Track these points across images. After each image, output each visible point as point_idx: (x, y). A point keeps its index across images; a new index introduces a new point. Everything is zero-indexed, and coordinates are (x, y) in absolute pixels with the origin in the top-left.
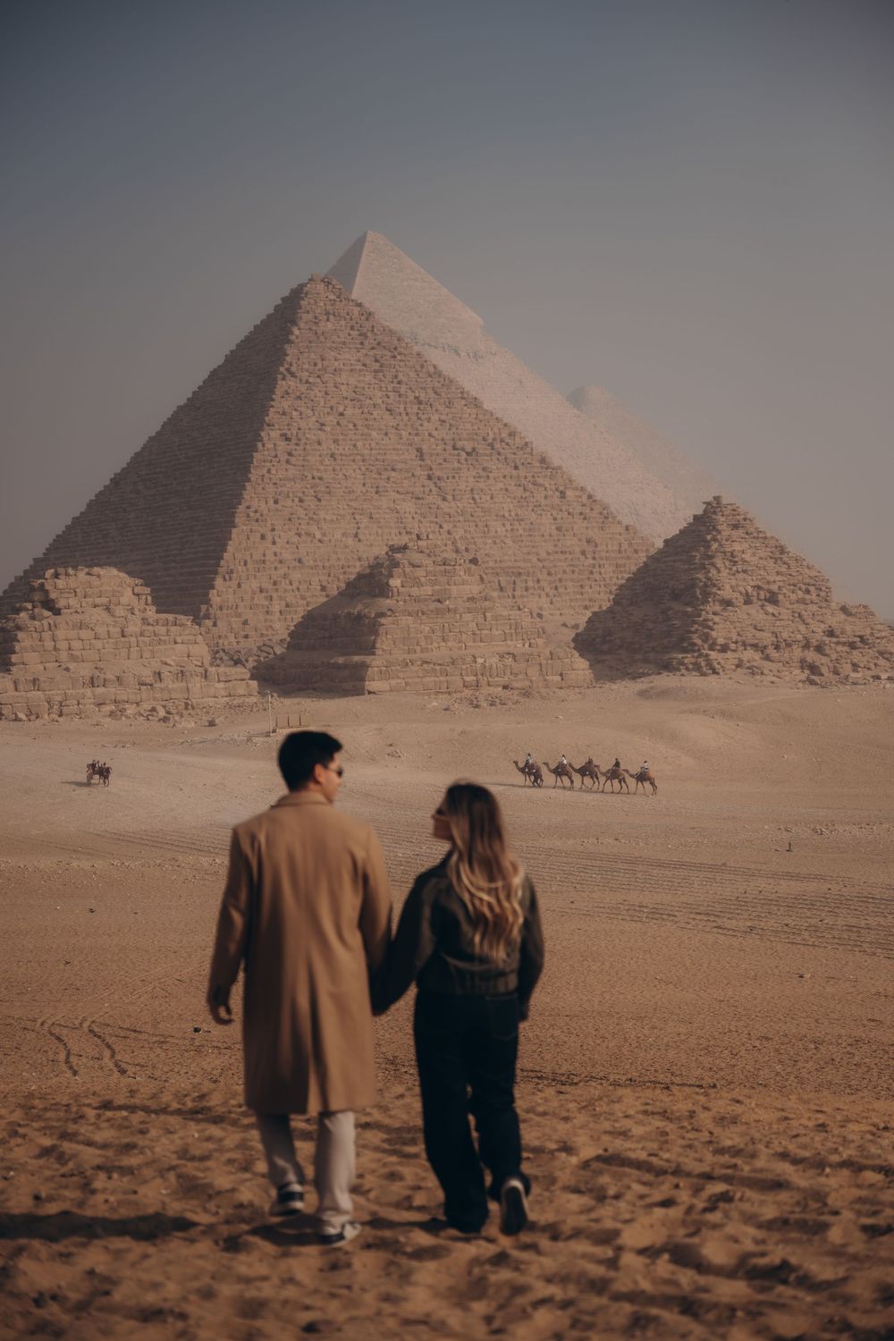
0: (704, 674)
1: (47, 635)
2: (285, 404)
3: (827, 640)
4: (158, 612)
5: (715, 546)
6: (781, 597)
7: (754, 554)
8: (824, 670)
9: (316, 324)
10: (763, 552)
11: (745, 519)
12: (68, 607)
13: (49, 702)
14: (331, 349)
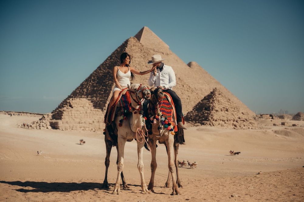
0: (211, 126)
1: (70, 112)
3: (238, 119)
4: (94, 108)
5: (215, 98)
6: (229, 110)
7: (223, 101)
8: (237, 126)
9: (131, 47)
10: (225, 100)
11: (222, 93)
12: (75, 107)
13: (70, 127)
14: (134, 53)
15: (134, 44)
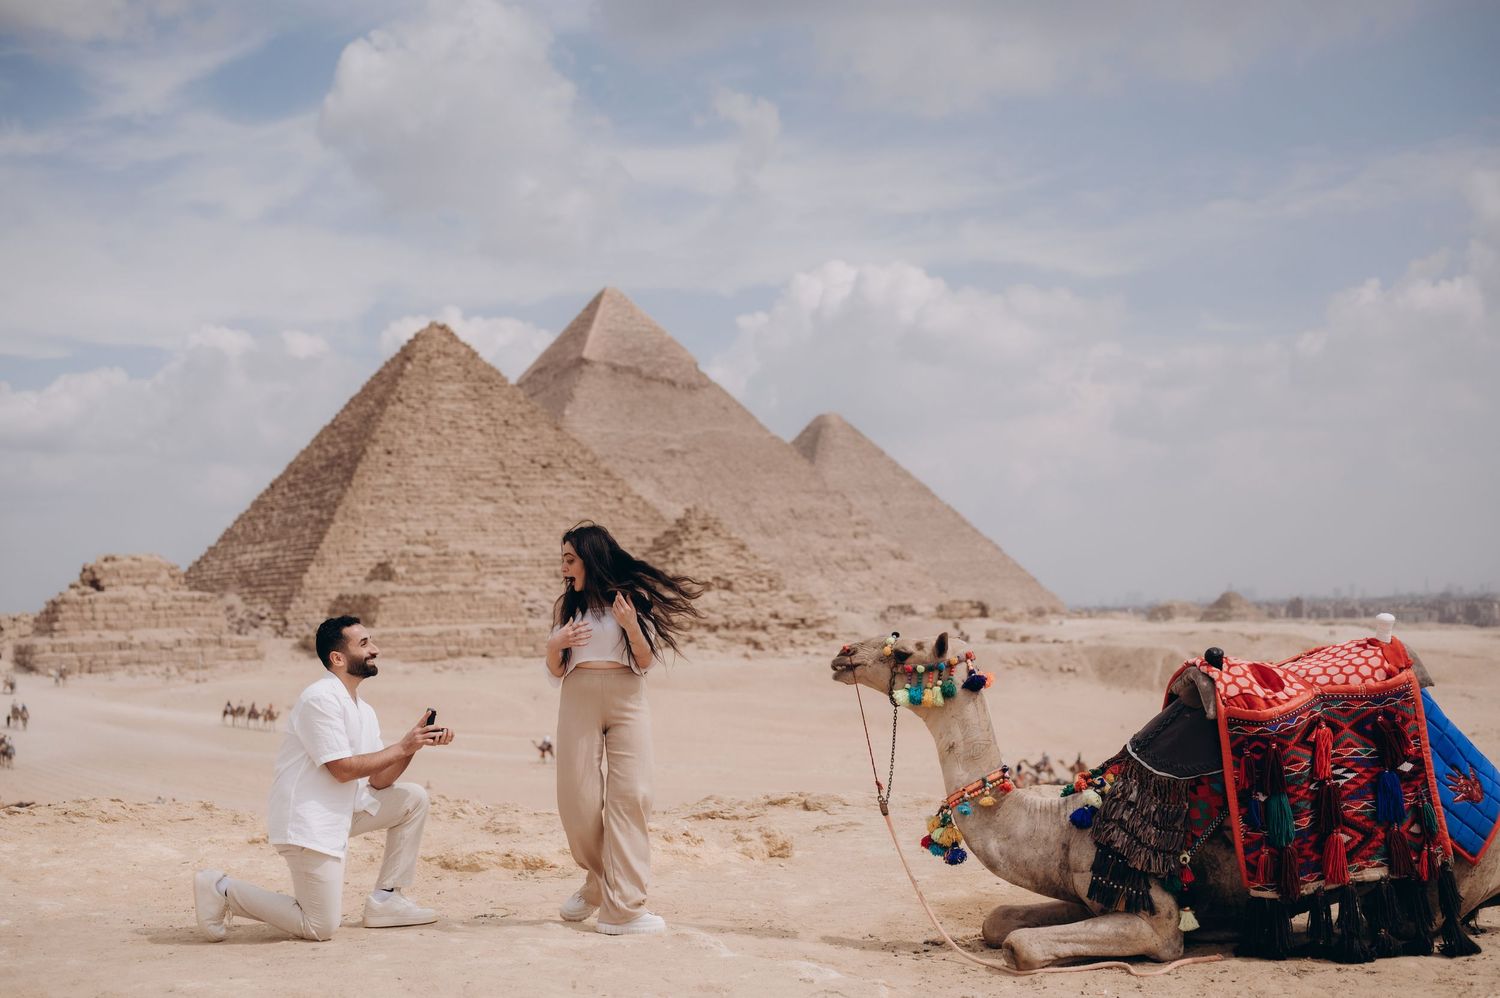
1: (87, 607)
2: (391, 426)
3: (772, 621)
5: (686, 544)
6: (735, 586)
7: (718, 551)
8: (765, 646)
9: (428, 361)
10: (727, 549)
11: (715, 523)
12: (111, 585)
13: (80, 660)
14: (438, 381)
15: (441, 349)
